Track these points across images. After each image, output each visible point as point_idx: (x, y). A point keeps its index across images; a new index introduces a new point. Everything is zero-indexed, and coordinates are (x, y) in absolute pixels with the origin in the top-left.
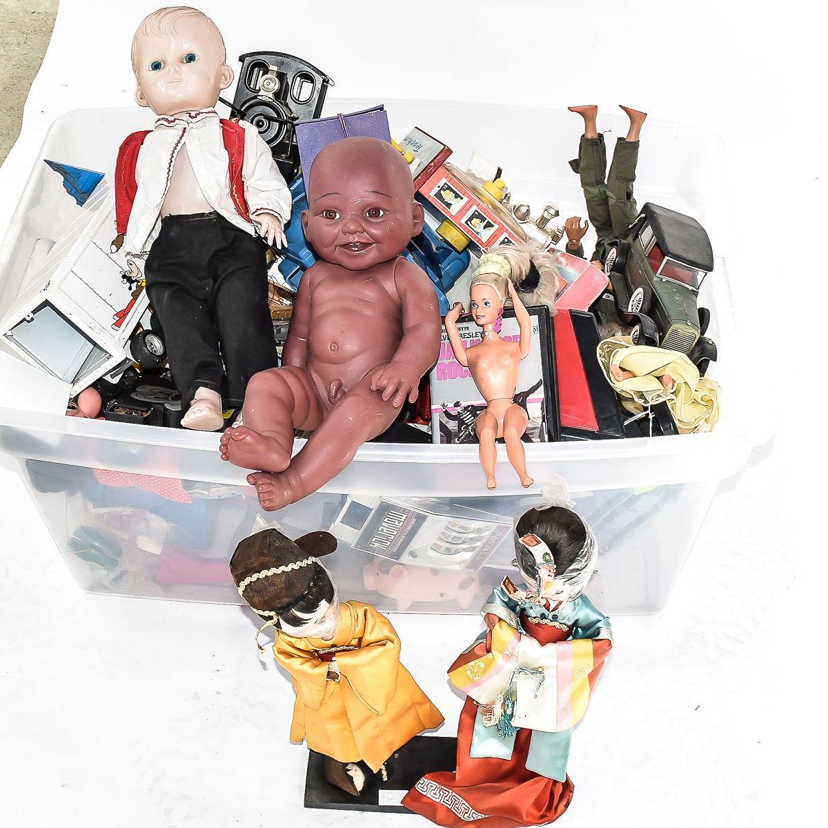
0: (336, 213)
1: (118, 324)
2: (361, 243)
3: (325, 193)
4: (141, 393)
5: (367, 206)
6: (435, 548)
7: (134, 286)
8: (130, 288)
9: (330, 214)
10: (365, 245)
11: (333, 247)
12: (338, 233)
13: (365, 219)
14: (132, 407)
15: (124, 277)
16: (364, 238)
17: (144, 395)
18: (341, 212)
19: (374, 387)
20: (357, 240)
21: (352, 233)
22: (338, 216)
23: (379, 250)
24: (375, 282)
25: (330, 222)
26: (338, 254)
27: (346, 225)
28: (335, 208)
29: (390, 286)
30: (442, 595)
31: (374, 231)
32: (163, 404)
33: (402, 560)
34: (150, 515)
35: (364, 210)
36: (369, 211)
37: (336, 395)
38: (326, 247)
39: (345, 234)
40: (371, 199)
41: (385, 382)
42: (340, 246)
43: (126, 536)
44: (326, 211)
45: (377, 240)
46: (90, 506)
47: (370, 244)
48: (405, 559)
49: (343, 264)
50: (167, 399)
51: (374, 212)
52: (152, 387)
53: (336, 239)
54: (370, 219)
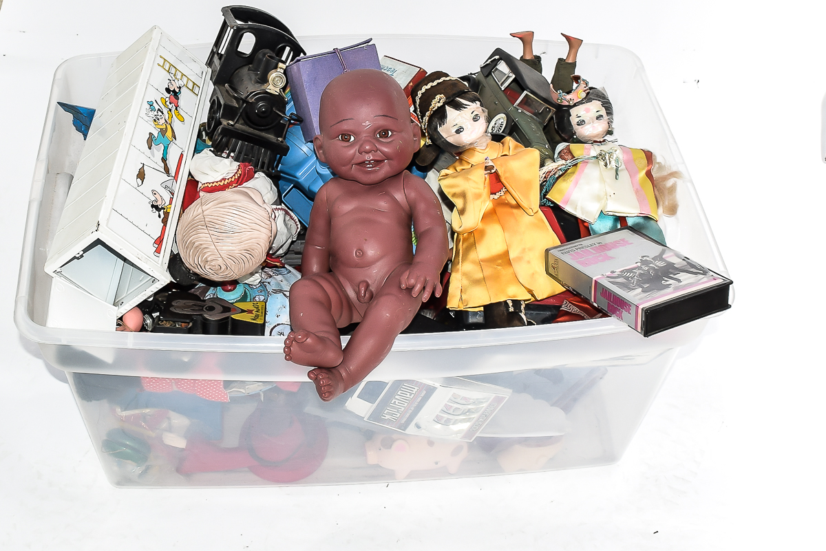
0: (350, 136)
1: (158, 251)
2: (375, 161)
3: (341, 120)
4: (178, 307)
5: (379, 128)
6: (438, 420)
7: (162, 212)
8: (159, 216)
9: (345, 137)
10: (378, 162)
11: (350, 165)
12: (355, 152)
13: (377, 139)
14: (175, 320)
15: (153, 206)
16: (379, 156)
17: (182, 308)
18: (355, 134)
19: (403, 286)
20: (371, 158)
21: (368, 152)
22: (352, 139)
23: (390, 165)
24: (388, 194)
25: (346, 144)
26: (354, 171)
27: (361, 146)
28: (350, 132)
29: (399, 196)
30: (437, 463)
31: (386, 150)
32: (201, 315)
33: (408, 431)
34: (172, 414)
35: (375, 132)
36: (379, 133)
37: (365, 295)
38: (344, 166)
39: (361, 153)
40: (382, 122)
41: (412, 281)
42: (356, 164)
43: (152, 434)
44: (342, 134)
45: (388, 157)
46: (118, 410)
47: (381, 161)
48: (411, 430)
49: (358, 180)
50: (202, 310)
51: (384, 133)
52: (185, 301)
53: (353, 158)
54: (381, 139)
